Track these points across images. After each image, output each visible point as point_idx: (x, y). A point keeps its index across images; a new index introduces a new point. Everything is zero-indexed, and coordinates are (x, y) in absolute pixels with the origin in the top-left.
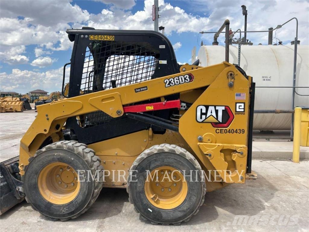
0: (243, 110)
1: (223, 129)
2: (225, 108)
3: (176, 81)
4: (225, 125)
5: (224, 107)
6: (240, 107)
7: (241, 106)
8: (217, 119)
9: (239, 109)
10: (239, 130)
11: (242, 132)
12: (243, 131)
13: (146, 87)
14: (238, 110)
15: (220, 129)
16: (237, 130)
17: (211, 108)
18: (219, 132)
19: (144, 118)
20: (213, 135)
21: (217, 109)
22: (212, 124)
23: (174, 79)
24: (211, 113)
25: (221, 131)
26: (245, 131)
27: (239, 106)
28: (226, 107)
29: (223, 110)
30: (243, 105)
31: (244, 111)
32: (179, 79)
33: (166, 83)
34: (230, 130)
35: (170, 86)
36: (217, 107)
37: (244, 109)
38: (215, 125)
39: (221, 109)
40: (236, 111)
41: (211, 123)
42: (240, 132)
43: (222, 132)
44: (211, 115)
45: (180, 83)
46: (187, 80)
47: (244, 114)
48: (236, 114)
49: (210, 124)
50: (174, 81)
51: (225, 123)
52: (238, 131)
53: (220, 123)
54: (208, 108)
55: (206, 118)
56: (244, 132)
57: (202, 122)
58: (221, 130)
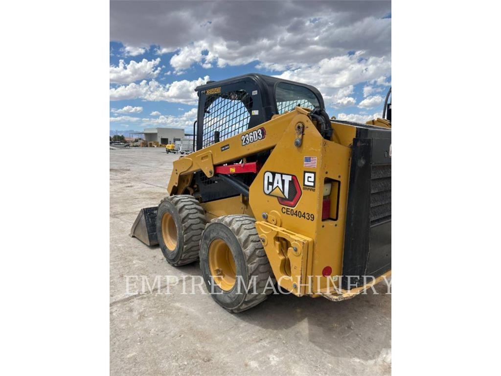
0: (312, 184)
1: (289, 209)
2: (292, 179)
3: (250, 137)
4: (292, 203)
5: (291, 176)
6: (310, 179)
7: (311, 177)
8: (283, 193)
9: (308, 181)
10: (307, 214)
11: (310, 218)
12: (312, 216)
13: (228, 145)
14: (307, 183)
15: (286, 207)
16: (304, 213)
17: (278, 176)
18: (285, 212)
19: (230, 180)
20: (279, 214)
21: (283, 179)
22: (278, 199)
23: (249, 135)
24: (278, 183)
25: (287, 211)
26: (315, 217)
27: (309, 177)
28: (294, 177)
29: (289, 181)
30: (312, 175)
31: (314, 186)
32: (253, 135)
33: (243, 140)
34: (297, 211)
35: (246, 144)
36: (283, 176)
37: (314, 182)
38: (282, 200)
39: (287, 179)
40: (304, 185)
41: (277, 197)
42: (308, 218)
43: (288, 213)
44: (278, 186)
45: (254, 141)
46: (260, 136)
47: (314, 190)
48: (304, 189)
49: (276, 199)
50: (249, 138)
51: (292, 201)
52: (306, 216)
53: (285, 199)
54: (275, 175)
55: (273, 190)
56: (313, 218)
57: (269, 194)
58: (287, 209)
